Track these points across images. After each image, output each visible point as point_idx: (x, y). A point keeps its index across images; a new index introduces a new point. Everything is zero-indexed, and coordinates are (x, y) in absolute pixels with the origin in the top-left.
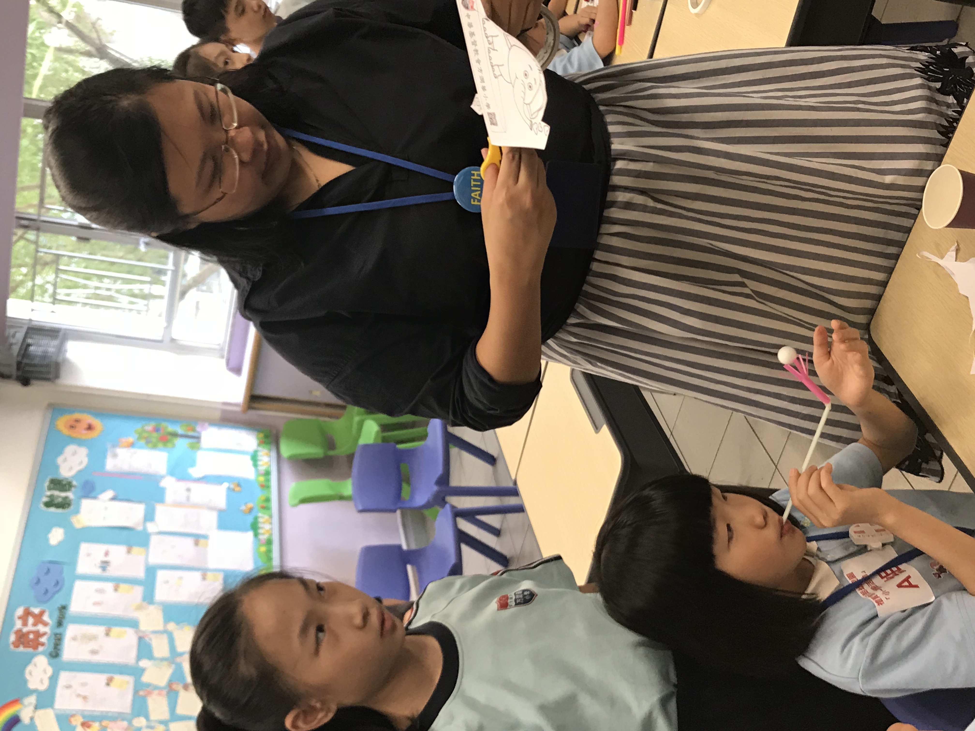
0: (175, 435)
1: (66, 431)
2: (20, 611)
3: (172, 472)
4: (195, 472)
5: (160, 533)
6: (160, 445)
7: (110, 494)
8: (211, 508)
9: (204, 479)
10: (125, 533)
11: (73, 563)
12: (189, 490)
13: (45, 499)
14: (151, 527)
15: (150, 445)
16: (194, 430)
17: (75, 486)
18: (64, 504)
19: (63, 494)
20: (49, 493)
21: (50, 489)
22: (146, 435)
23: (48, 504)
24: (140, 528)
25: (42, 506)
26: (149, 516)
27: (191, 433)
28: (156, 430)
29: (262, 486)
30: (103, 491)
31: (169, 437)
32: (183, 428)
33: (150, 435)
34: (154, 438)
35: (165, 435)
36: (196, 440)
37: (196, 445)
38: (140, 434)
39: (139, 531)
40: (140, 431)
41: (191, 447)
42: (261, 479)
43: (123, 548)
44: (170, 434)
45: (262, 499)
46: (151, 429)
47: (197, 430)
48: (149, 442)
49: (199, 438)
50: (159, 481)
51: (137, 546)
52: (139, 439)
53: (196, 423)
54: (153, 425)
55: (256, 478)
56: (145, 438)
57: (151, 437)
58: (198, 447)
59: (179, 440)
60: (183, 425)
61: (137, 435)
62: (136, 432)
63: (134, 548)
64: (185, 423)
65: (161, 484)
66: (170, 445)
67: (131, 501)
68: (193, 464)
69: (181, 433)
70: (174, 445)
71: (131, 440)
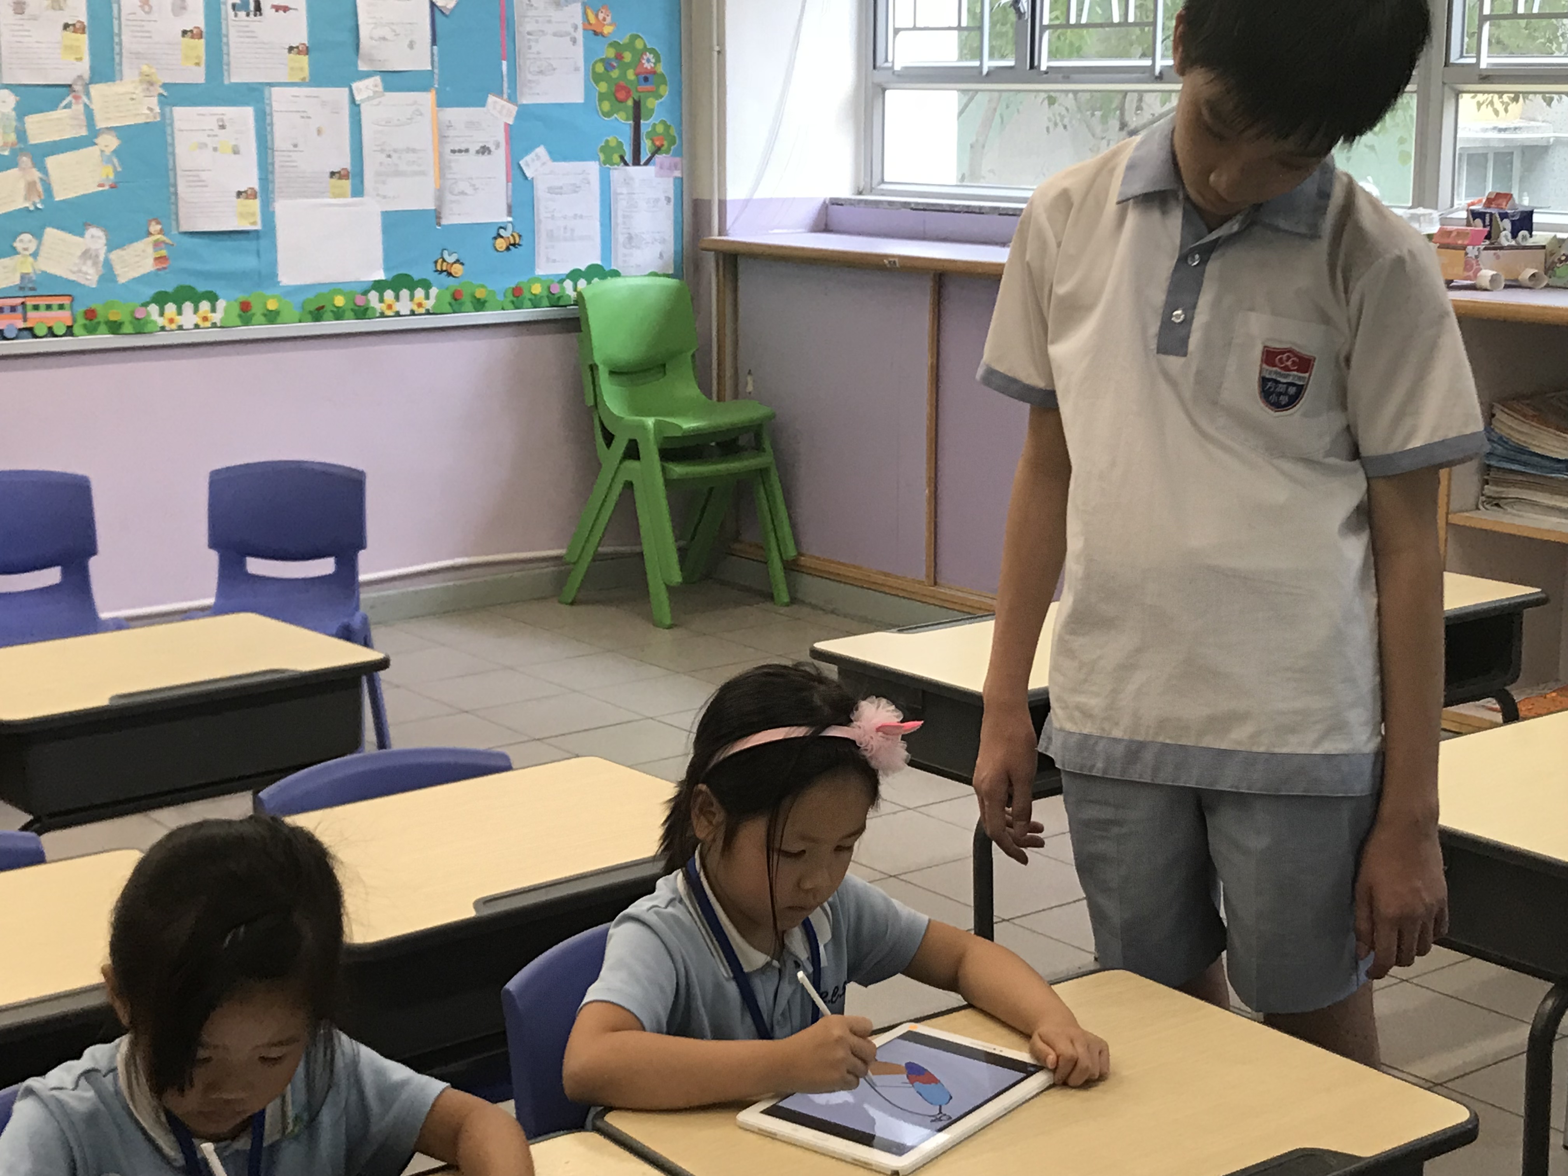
0: (637, 115)
3: (525, 113)
4: (537, 163)
5: (354, 104)
6: (603, 87)
8: (440, 198)
9: (519, 178)
12: (484, 150)
14: (364, 89)
15: (600, 68)
16: (657, 150)
22: (628, 57)
24: (362, 67)
26: (398, 81)
27: (646, 146)
28: (646, 77)
29: (517, 291)
31: (630, 103)
32: (660, 129)
33: (628, 66)
34: (624, 74)
35: (636, 96)
36: (628, 158)
37: (616, 158)
38: (630, 46)
39: (356, 65)
40: (639, 44)
41: (606, 149)
42: (537, 289)
43: (301, 37)
44: (637, 105)
45: (480, 294)
46: (648, 66)
47: (658, 158)
48: (608, 65)
49: (636, 162)
50: (500, 94)
51: (311, 64)
52: (614, 45)
53: (679, 153)
54: (660, 69)
55: (538, 279)
56: (619, 57)
57: (625, 67)
58: (608, 161)
59: (623, 123)
60: (667, 127)
61: (624, 40)
62: (635, 37)
63: (304, 60)
64: (673, 132)
65: (491, 99)
66: (606, 106)
67: (434, 42)
68: (557, 155)
69: (646, 125)
70: (608, 114)
71: (607, 30)
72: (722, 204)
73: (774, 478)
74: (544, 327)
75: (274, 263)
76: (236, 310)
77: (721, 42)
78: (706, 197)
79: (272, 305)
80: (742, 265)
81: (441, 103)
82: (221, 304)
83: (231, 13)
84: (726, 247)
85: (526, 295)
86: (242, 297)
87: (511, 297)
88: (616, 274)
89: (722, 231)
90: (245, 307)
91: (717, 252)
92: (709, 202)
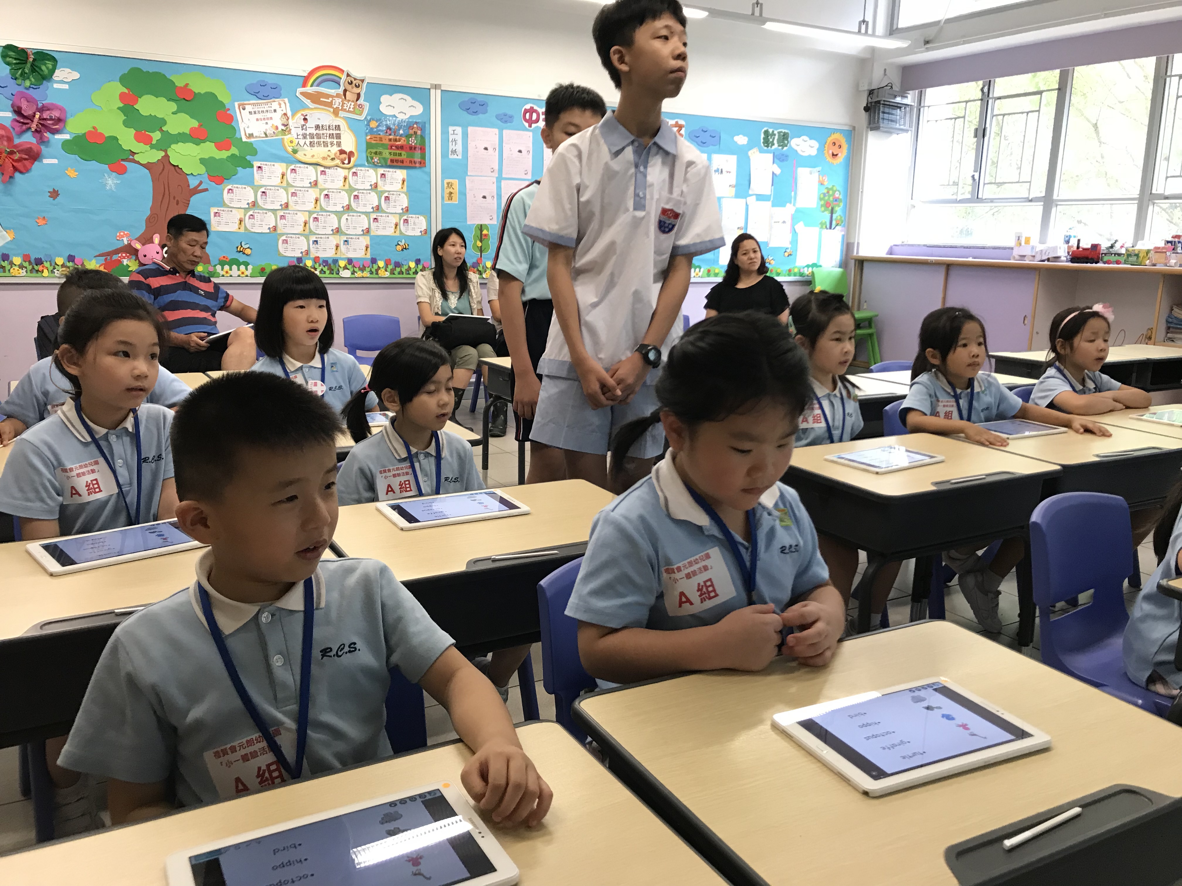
0: (832, 213)
1: (830, 140)
2: (681, 122)
3: (797, 211)
4: (800, 227)
5: (747, 205)
6: (822, 202)
7: (778, 171)
9: (794, 232)
10: (747, 183)
11: (720, 152)
12: (784, 222)
13: (771, 131)
14: (751, 200)
15: (822, 196)
16: (837, 225)
17: (783, 149)
18: (767, 142)
19: (775, 142)
20: (776, 132)
21: (779, 133)
22: (831, 192)
23: (766, 132)
24: (750, 192)
25: (765, 129)
26: (760, 197)
27: (834, 223)
28: (836, 200)
29: (790, 271)
30: (779, 167)
31: (830, 208)
32: (839, 218)
33: (831, 196)
34: (829, 198)
35: (832, 205)
36: (828, 227)
37: (824, 227)
38: (832, 189)
39: (748, 192)
40: (835, 189)
41: (821, 224)
42: (796, 270)
43: (734, 182)
44: (832, 209)
45: (779, 271)
46: (837, 196)
47: (837, 227)
48: (824, 195)
49: (830, 228)
50: (791, 203)
51: (736, 191)
52: (827, 188)
53: (844, 226)
54: (841, 197)
55: (796, 267)
56: (828, 192)
57: (829, 196)
58: (822, 228)
59: (827, 215)
60: (841, 217)
61: (830, 187)
62: (833, 186)
63: (734, 189)
64: (843, 219)
65: (788, 204)
66: (823, 209)
67: (772, 185)
68: (806, 225)
69: (834, 216)
70: (823, 212)
71: (826, 183)
72: (858, 243)
73: (875, 337)
74: (797, 284)
75: (718, 257)
76: (706, 272)
77: (862, 189)
78: (852, 241)
79: (717, 271)
80: (865, 264)
81: (773, 205)
82: (702, 270)
83: (714, 173)
84: (859, 258)
85: (792, 272)
86: (709, 268)
87: (788, 272)
88: (821, 266)
89: (857, 253)
90: (709, 271)
91: (856, 260)
92: (853, 243)
